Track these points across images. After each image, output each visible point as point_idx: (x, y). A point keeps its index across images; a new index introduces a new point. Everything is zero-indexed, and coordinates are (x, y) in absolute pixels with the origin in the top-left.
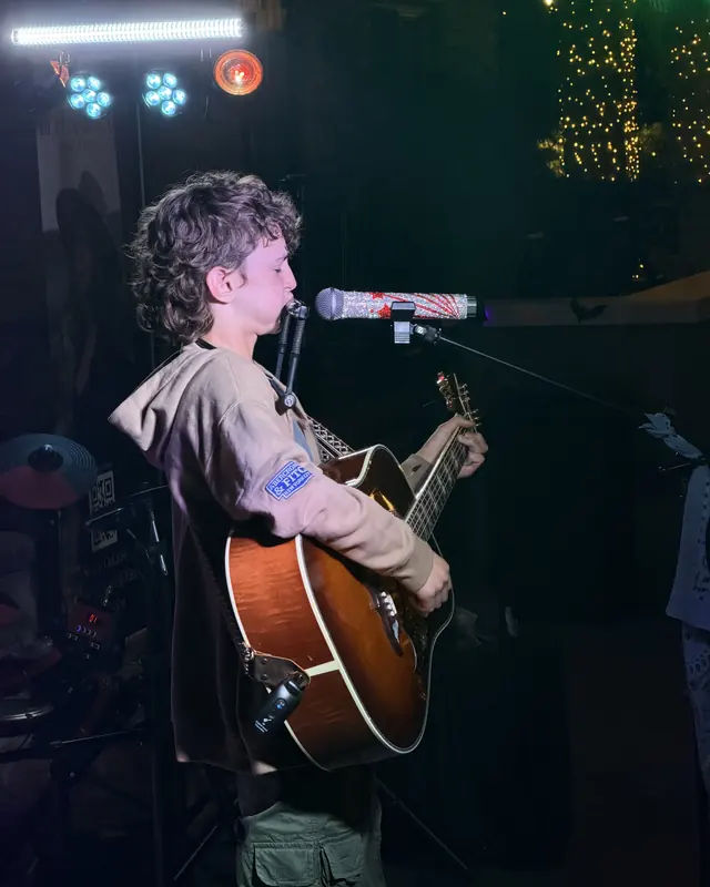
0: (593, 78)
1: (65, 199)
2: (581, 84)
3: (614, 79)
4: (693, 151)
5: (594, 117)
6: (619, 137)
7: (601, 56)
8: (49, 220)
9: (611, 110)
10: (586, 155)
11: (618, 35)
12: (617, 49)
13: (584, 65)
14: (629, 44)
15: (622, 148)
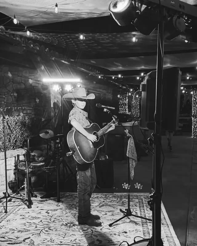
0: (123, 104)
1: (54, 103)
2: (122, 104)
3: (125, 104)
4: (134, 113)
5: (123, 108)
6: (126, 110)
7: (124, 101)
8: (52, 106)
9: (125, 107)
10: (122, 112)
11: (126, 99)
12: (126, 101)
13: (122, 102)
14: (127, 100)
15: (126, 111)
